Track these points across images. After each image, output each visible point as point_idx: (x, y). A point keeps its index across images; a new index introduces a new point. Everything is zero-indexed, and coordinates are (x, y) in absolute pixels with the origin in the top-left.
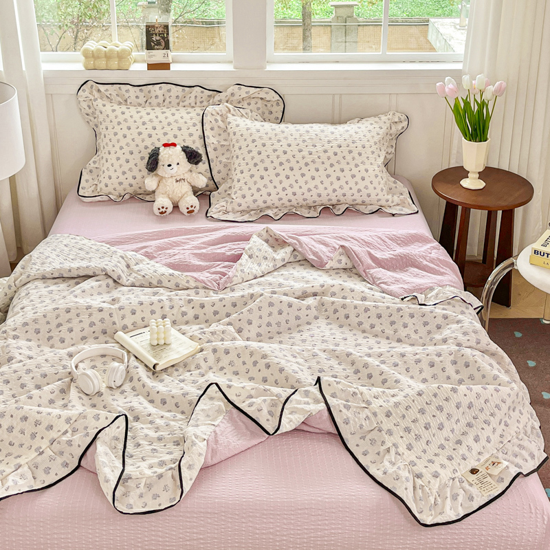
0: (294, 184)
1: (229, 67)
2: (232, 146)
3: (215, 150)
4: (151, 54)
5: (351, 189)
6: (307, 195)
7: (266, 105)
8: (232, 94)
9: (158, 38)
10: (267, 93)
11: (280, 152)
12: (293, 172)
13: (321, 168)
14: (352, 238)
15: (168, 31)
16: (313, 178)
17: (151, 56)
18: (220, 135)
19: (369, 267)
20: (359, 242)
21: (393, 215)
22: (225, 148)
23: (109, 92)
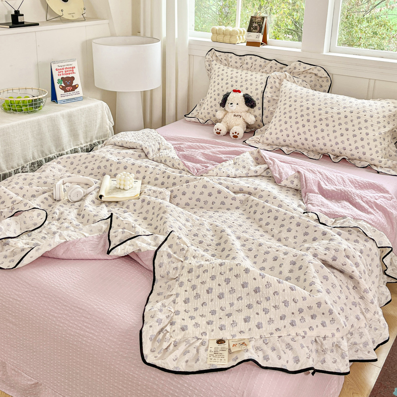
0: (307, 131)
1: (299, 50)
2: (279, 101)
3: (269, 102)
4: (249, 35)
5: (350, 145)
6: (316, 142)
7: (318, 80)
8: (295, 68)
9: (256, 25)
10: (319, 70)
11: (304, 108)
12: (309, 123)
13: (331, 124)
14: (320, 173)
15: (263, 21)
16: (322, 131)
17: (248, 36)
18: (275, 92)
19: (312, 191)
20: (323, 176)
21: (378, 172)
22: (275, 102)
23: (221, 57)
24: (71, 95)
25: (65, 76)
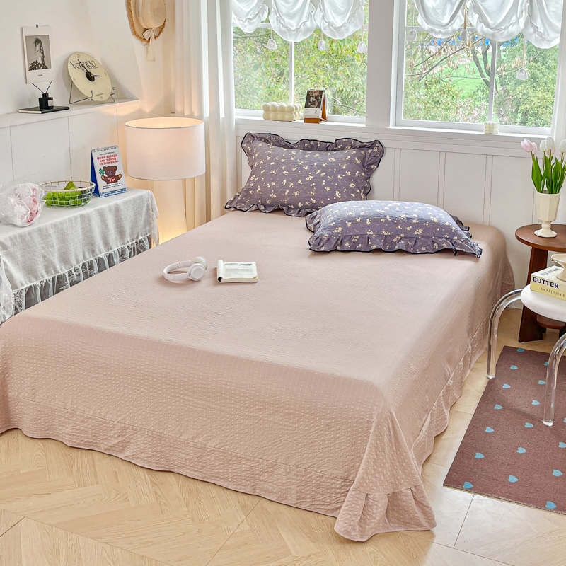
9: (314, 100)
15: (321, 95)
17: (307, 112)
24: (115, 186)
25: (107, 166)
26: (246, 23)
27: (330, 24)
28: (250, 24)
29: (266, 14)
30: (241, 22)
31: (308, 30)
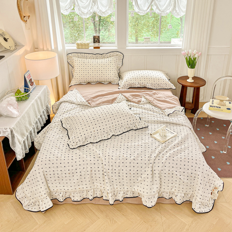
1: (116, 48)
9: (97, 40)
26: (65, 11)
27: (100, 11)
28: (67, 11)
29: (73, 7)
30: (63, 11)
31: (91, 13)
